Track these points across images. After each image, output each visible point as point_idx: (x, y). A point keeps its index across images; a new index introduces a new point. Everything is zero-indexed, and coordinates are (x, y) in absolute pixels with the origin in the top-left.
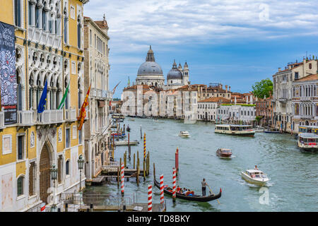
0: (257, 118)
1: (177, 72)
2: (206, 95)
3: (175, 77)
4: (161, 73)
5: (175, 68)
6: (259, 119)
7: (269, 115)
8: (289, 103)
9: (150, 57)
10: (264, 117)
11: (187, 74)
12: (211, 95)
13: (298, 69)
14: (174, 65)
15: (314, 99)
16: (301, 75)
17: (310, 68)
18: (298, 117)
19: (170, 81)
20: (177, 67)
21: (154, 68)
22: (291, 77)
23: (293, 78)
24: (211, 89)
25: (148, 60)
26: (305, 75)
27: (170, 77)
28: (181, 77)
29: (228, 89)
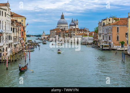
0: (93, 42)
1: (73, 23)
2: (79, 32)
3: (72, 25)
4: (67, 24)
5: (72, 21)
6: (94, 42)
7: (97, 40)
8: (101, 35)
9: (62, 17)
10: (96, 41)
11: (77, 24)
12: (81, 32)
13: (105, 21)
14: (72, 20)
15: (108, 33)
16: (105, 24)
17: (110, 21)
18: (103, 41)
19: (70, 27)
20: (74, 21)
21: (64, 22)
22: (102, 25)
23: (103, 25)
24: (81, 30)
25: (61, 18)
26: (107, 24)
27: (70, 25)
28: (75, 25)
29: (88, 30)
